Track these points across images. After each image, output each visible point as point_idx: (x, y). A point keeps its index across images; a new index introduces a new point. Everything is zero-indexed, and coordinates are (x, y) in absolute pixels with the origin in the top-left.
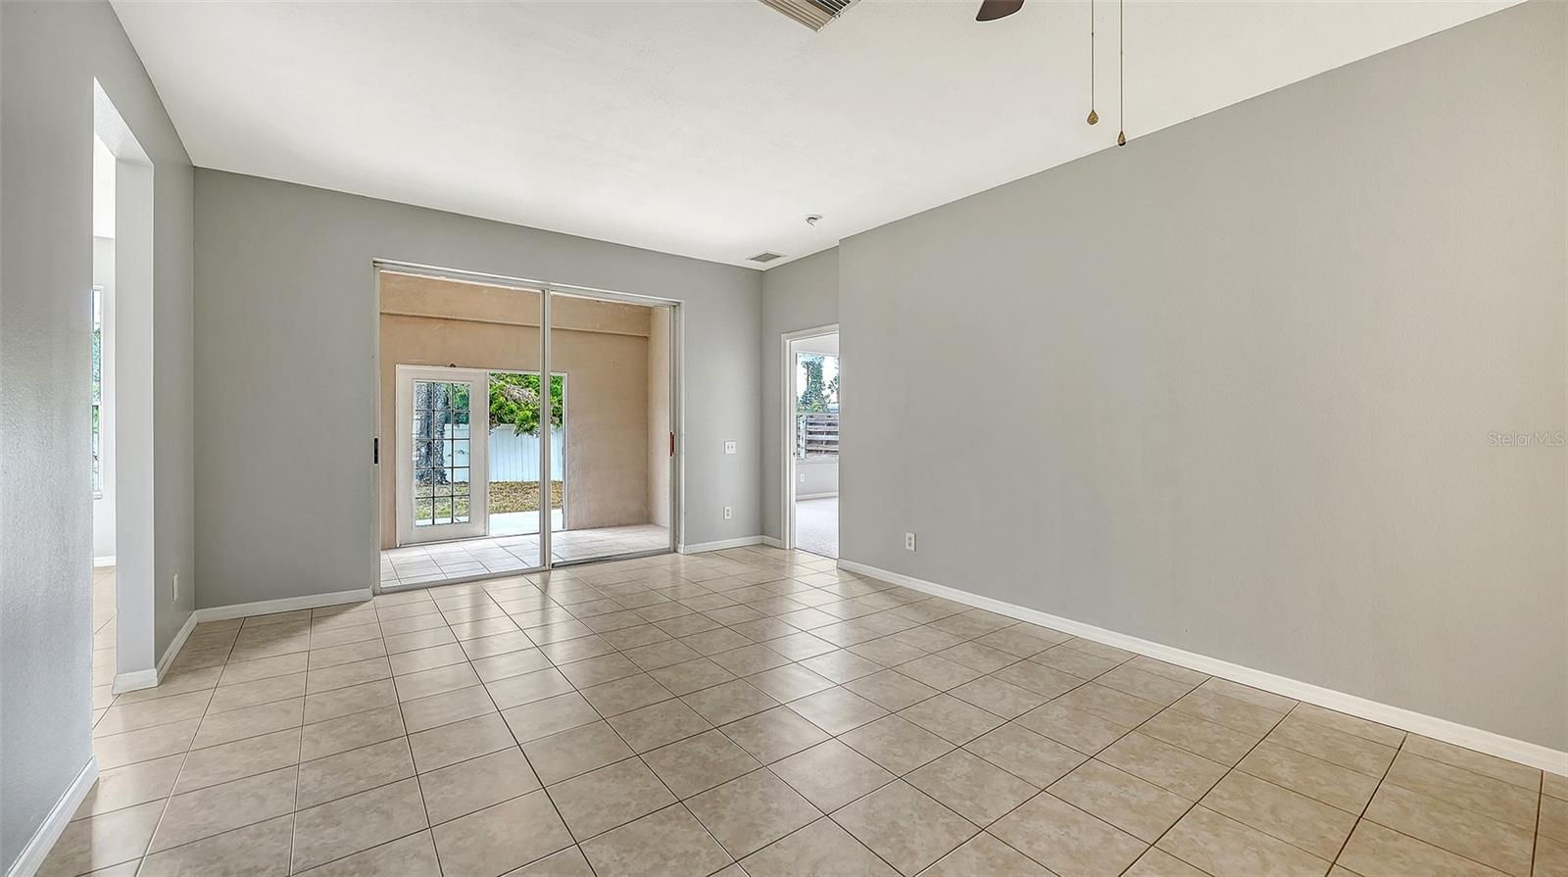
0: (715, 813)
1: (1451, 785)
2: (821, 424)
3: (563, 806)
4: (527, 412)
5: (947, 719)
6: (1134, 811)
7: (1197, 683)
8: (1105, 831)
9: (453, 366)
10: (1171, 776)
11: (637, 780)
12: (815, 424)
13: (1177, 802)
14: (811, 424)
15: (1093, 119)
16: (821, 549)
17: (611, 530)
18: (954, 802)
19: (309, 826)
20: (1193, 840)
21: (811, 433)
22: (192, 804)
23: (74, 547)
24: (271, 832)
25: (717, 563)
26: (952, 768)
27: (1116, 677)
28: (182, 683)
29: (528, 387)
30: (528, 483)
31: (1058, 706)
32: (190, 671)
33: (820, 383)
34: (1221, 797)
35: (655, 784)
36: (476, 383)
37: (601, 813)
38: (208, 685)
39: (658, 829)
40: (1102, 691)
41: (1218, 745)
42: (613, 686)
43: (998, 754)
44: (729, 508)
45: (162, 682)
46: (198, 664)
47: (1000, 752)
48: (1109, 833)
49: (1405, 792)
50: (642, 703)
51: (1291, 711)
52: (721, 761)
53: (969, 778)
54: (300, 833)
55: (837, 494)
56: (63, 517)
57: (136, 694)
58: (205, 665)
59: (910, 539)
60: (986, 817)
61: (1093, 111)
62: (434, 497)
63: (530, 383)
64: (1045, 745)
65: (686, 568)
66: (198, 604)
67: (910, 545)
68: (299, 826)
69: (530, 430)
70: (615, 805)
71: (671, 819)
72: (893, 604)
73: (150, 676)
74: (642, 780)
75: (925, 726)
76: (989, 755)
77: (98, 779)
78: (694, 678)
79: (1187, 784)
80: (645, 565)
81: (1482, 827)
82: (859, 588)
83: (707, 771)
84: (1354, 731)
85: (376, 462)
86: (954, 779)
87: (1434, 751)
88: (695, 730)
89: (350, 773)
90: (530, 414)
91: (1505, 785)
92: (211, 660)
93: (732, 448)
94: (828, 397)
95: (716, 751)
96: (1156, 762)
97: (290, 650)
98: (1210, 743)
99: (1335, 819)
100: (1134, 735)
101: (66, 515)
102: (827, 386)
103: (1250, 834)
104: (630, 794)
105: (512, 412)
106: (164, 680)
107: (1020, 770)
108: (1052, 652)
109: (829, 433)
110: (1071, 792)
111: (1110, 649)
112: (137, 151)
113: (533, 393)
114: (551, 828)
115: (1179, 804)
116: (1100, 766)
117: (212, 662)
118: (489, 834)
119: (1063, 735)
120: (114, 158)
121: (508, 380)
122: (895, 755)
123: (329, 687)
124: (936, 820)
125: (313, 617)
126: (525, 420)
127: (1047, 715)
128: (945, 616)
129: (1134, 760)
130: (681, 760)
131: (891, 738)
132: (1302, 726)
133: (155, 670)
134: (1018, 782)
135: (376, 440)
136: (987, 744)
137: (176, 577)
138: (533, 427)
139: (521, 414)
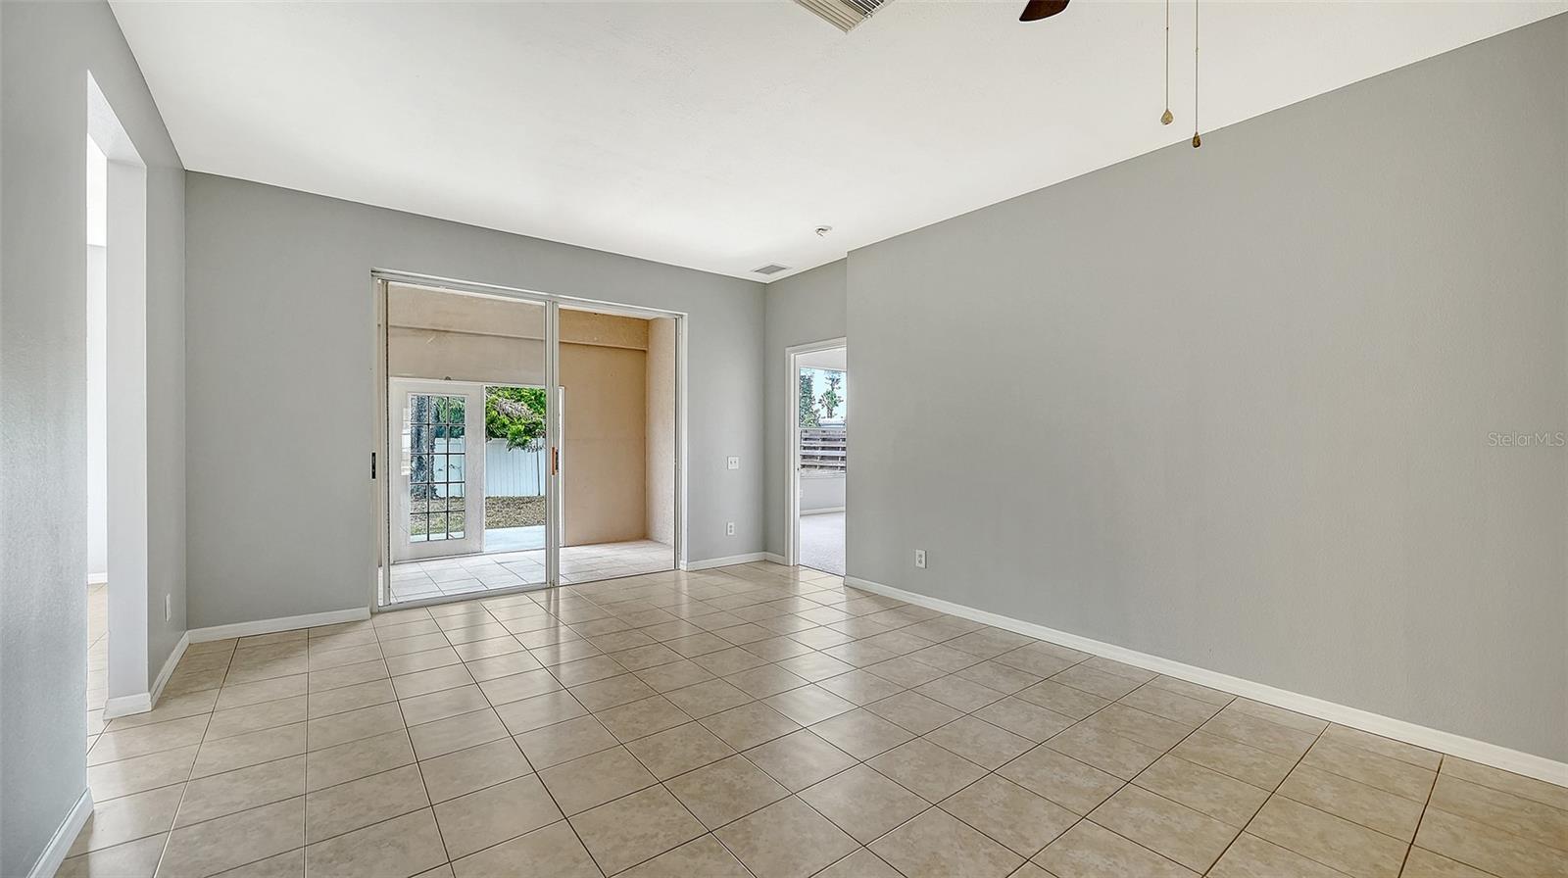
0: (748, 843)
1: (1496, 809)
2: (815, 439)
3: (588, 837)
4: (520, 426)
5: (976, 743)
6: (1180, 840)
7: (1226, 704)
8: (1154, 862)
9: (448, 379)
10: (1212, 801)
11: (663, 809)
12: (810, 439)
13: (1222, 828)
14: (806, 439)
15: (1167, 119)
16: (826, 566)
17: (609, 546)
18: (994, 831)
19: (321, 861)
20: (1246, 870)
21: (805, 448)
22: (195, 838)
23: (68, 568)
24: (282, 869)
25: (720, 580)
26: (987, 794)
27: (1141, 697)
28: (176, 707)
29: (520, 400)
30: (520, 499)
31: (1087, 729)
32: (184, 694)
33: (810, 398)
34: (1266, 823)
35: (681, 813)
36: (473, 397)
37: (629, 844)
38: (203, 710)
39: (690, 861)
40: (1130, 712)
41: (1255, 768)
42: (627, 709)
43: (1033, 780)
44: (732, 524)
45: (156, 707)
46: (192, 687)
47: (1033, 777)
48: (1157, 863)
49: (1452, 817)
50: (660, 727)
51: (1323, 733)
52: (748, 788)
53: (1005, 805)
54: (311, 869)
55: (844, 508)
56: (58, 536)
57: (130, 720)
58: (200, 688)
59: (921, 556)
60: (1029, 846)
61: (1167, 110)
62: (428, 513)
63: (522, 396)
64: (1079, 769)
65: (689, 585)
66: (190, 623)
67: (920, 562)
68: (310, 862)
69: (523, 445)
70: (643, 837)
71: (702, 851)
72: (904, 623)
73: (143, 701)
74: (667, 809)
75: (954, 750)
76: (1023, 780)
77: (93, 812)
78: (710, 700)
79: (1230, 810)
80: (647, 583)
81: (1537, 854)
82: (867, 605)
83: (735, 799)
84: (1390, 753)
85: (374, 477)
86: (990, 806)
87: (1474, 774)
88: (718, 756)
89: (361, 803)
90: (522, 428)
91: (1551, 809)
92: (206, 682)
93: (735, 463)
94: (817, 411)
95: (742, 778)
96: (1195, 787)
97: (288, 672)
98: (1246, 766)
99: (1386, 847)
100: (1168, 759)
101: (60, 534)
102: (817, 401)
103: (1301, 862)
104: (658, 825)
105: (504, 426)
106: (158, 704)
107: (1057, 795)
108: (1072, 671)
109: (823, 448)
110: (1112, 819)
111: (1130, 668)
112: (130, 151)
113: (526, 407)
114: (577, 861)
115: (1222, 831)
116: (1137, 791)
117: (208, 685)
118: (513, 869)
119: (1096, 759)
120: (106, 158)
121: (500, 393)
122: (927, 780)
123: (332, 712)
124: (978, 851)
125: (311, 637)
126: (518, 433)
127: (1077, 737)
128: (960, 634)
129: (1172, 784)
130: (706, 788)
131: (920, 763)
132: (1336, 748)
133: (149, 694)
134: (1057, 809)
135: (374, 454)
136: (1019, 769)
137: (168, 596)
138: (526, 441)
139: (514, 428)
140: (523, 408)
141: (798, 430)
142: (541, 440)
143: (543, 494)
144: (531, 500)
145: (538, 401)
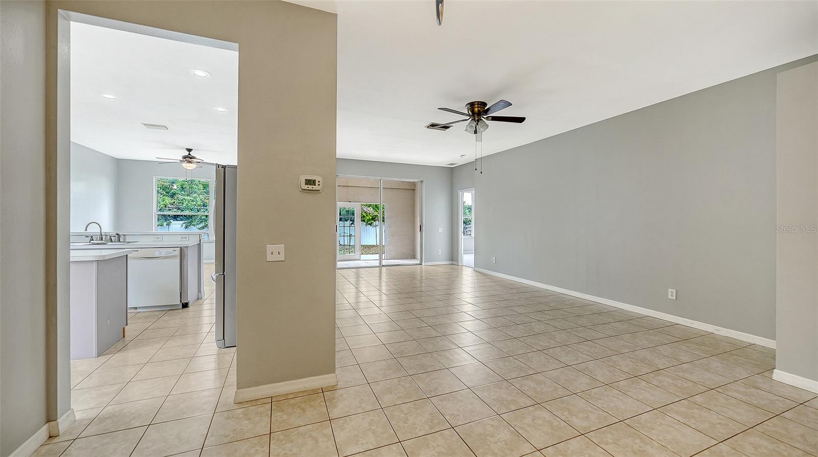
9: (350, 202)
29: (370, 207)
36: (357, 208)
44: (440, 251)
55: (474, 252)
59: (494, 259)
65: (425, 271)
67: (494, 261)
69: (370, 224)
90: (371, 217)
93: (441, 230)
105: (364, 217)
113: (372, 209)
121: (365, 206)
126: (369, 220)
138: (372, 223)
139: (368, 217)
140: (371, 209)
141: (463, 218)
142: (377, 222)
143: (378, 244)
144: (374, 246)
145: (376, 207)
